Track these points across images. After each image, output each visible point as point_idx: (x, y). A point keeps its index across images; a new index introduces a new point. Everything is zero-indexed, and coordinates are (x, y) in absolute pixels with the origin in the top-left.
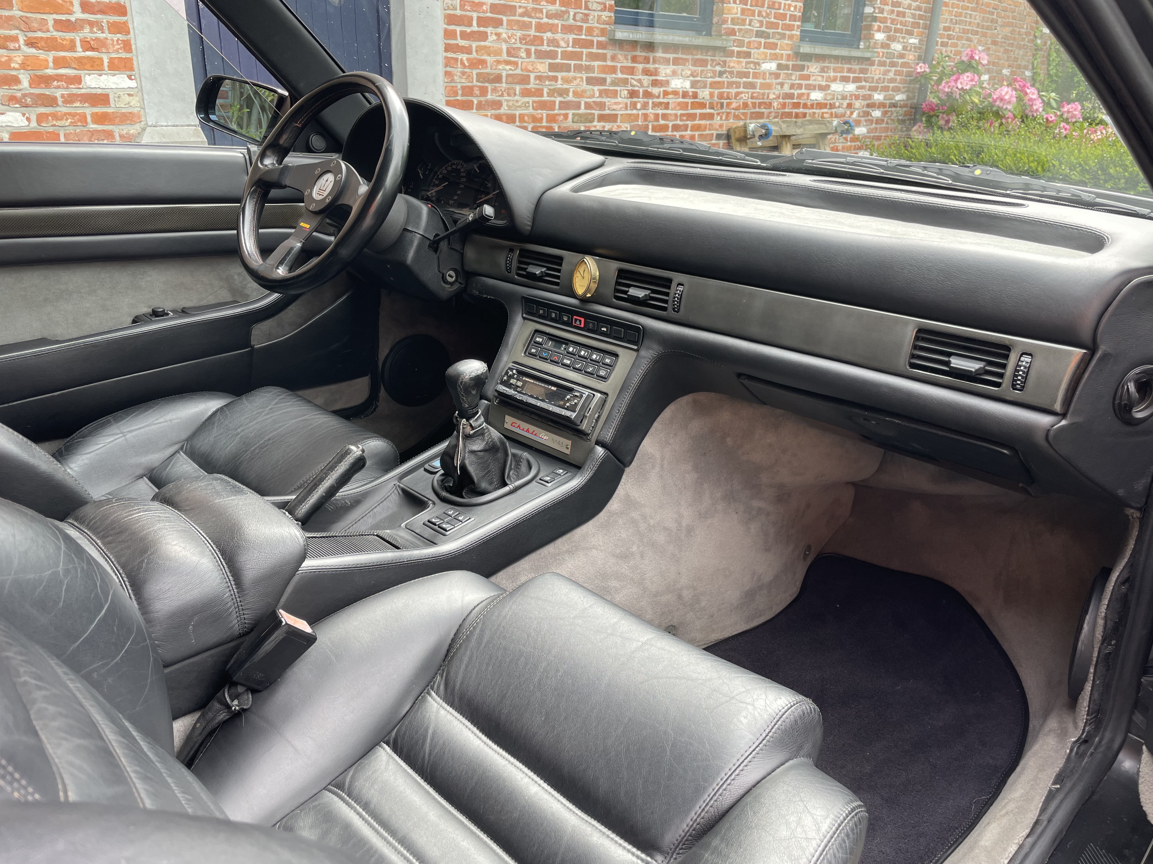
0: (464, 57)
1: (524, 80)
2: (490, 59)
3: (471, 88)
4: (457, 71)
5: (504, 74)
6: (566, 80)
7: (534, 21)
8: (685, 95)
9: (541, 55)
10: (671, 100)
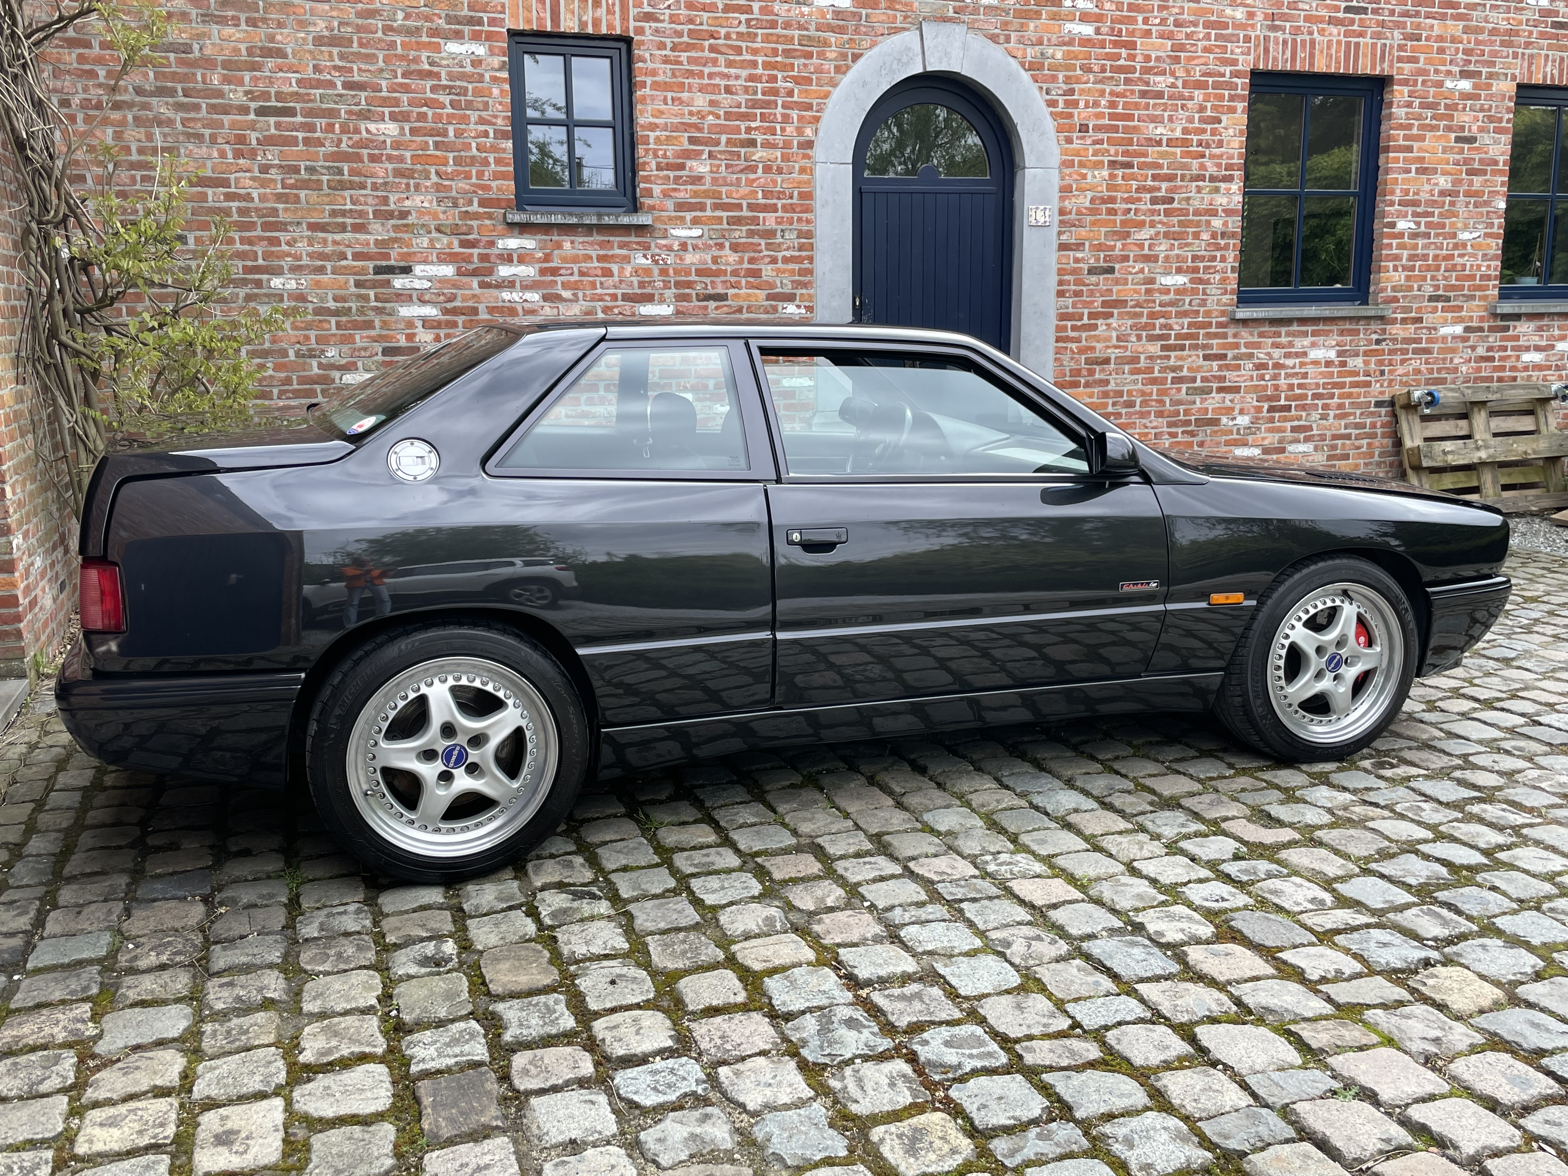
0: (1074, 346)
1: (1135, 360)
2: (1099, 346)
3: (1080, 370)
4: (1066, 358)
5: (1113, 357)
6: (1181, 358)
7: (1145, 311)
8: (1329, 364)
9: (1151, 338)
10: (1310, 369)
